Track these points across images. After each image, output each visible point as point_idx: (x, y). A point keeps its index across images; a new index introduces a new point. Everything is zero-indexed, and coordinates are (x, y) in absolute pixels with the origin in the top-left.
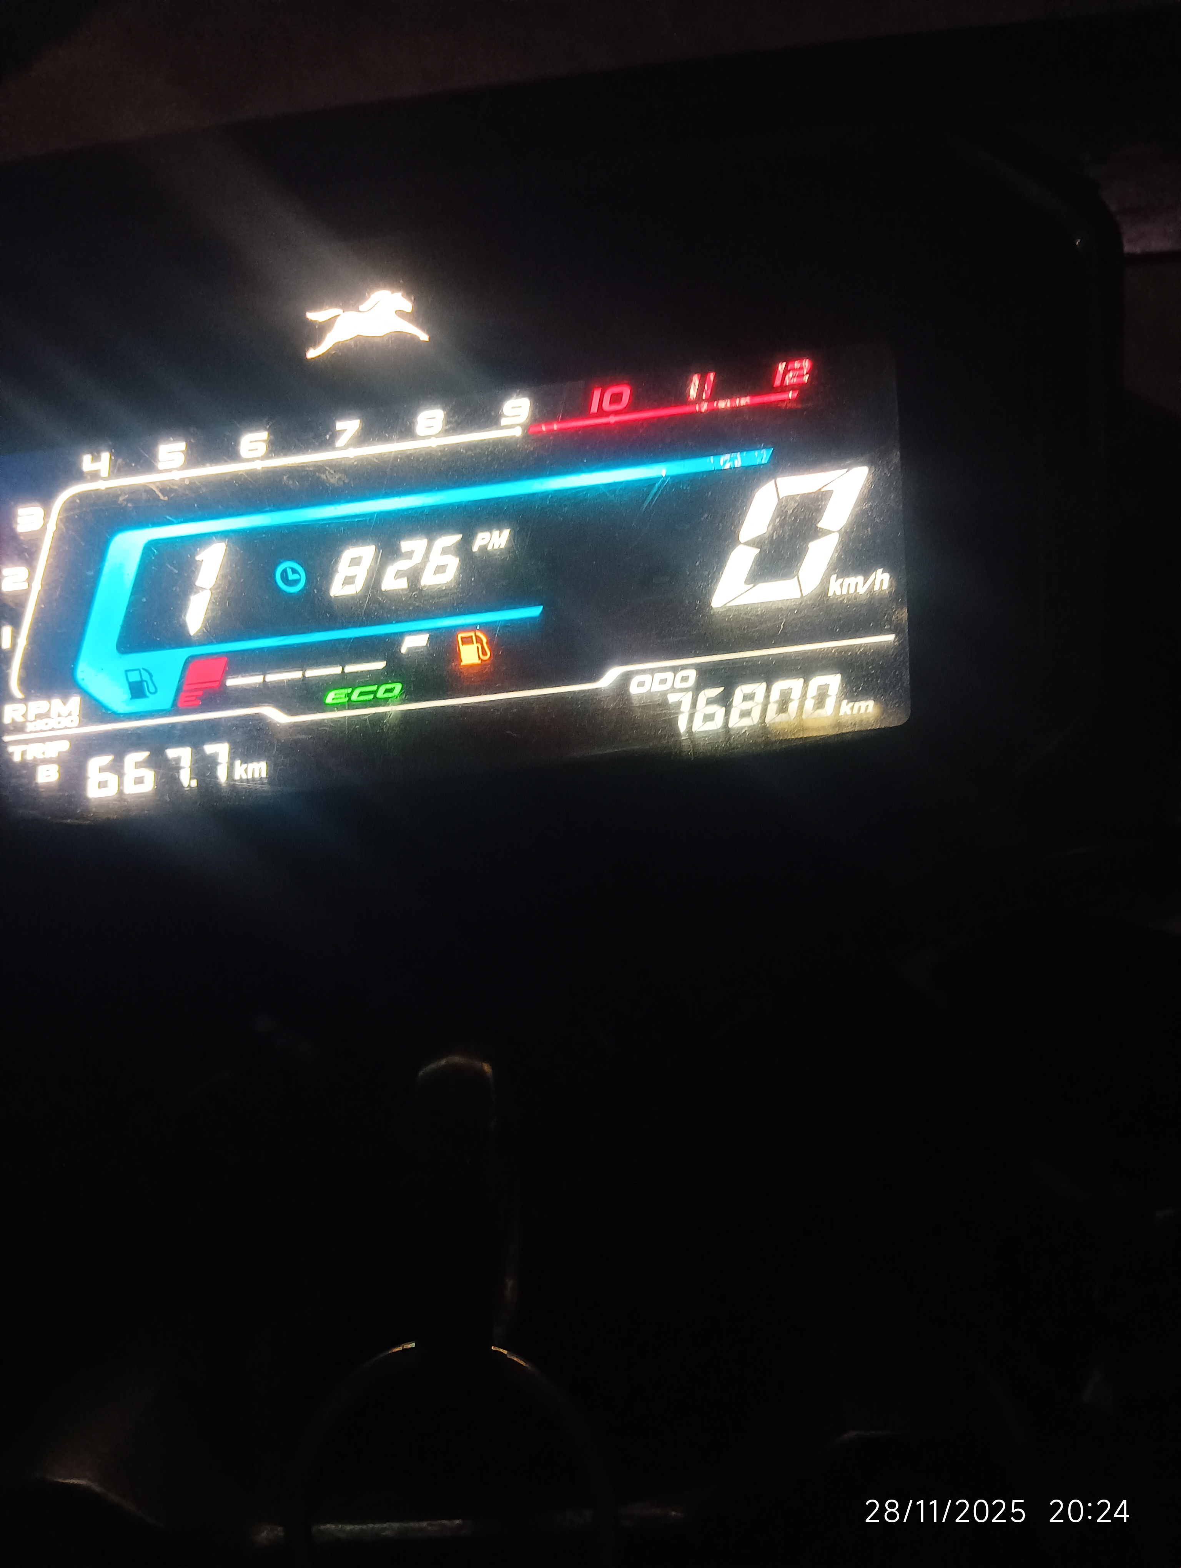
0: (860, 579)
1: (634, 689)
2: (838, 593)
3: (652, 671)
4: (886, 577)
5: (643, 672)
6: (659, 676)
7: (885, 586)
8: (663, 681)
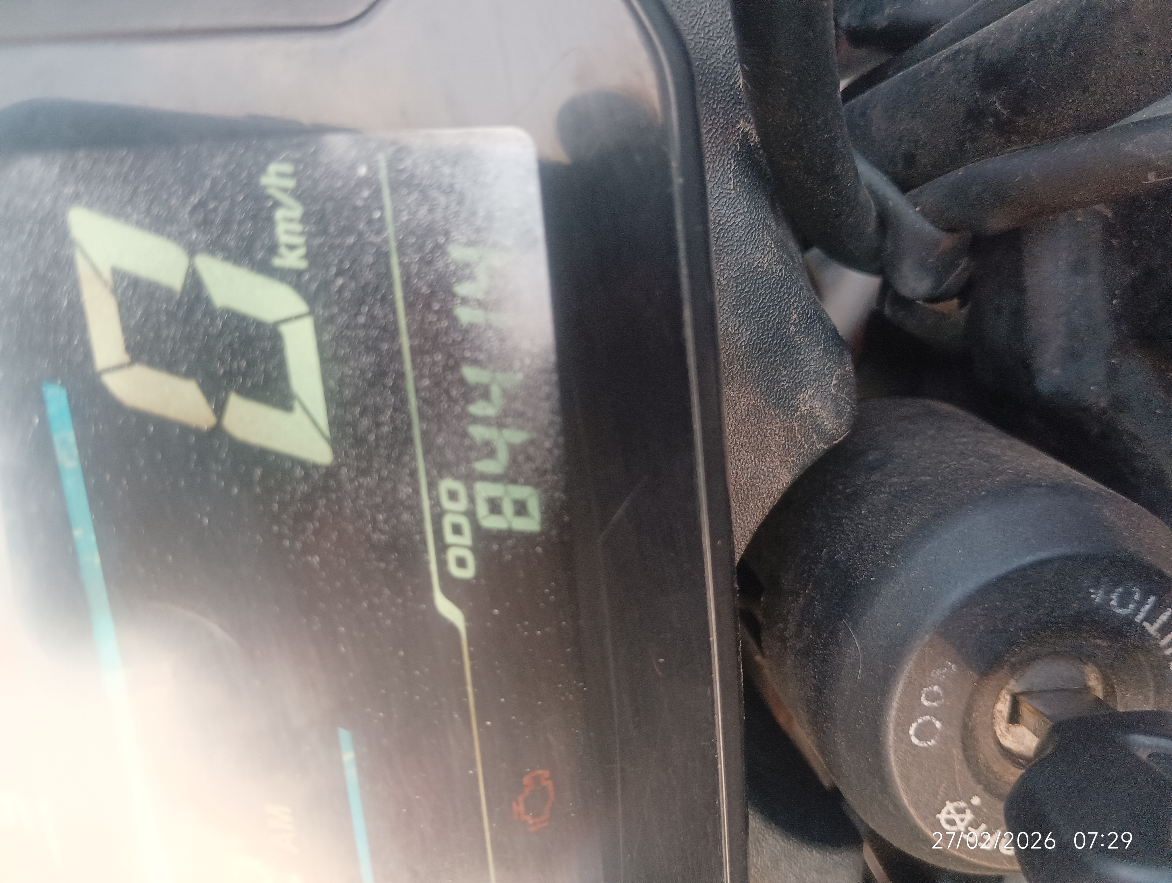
0: (279, 214)
1: (468, 573)
3: (442, 547)
4: (273, 168)
5: (442, 563)
6: (450, 537)
7: (288, 168)
8: (457, 530)
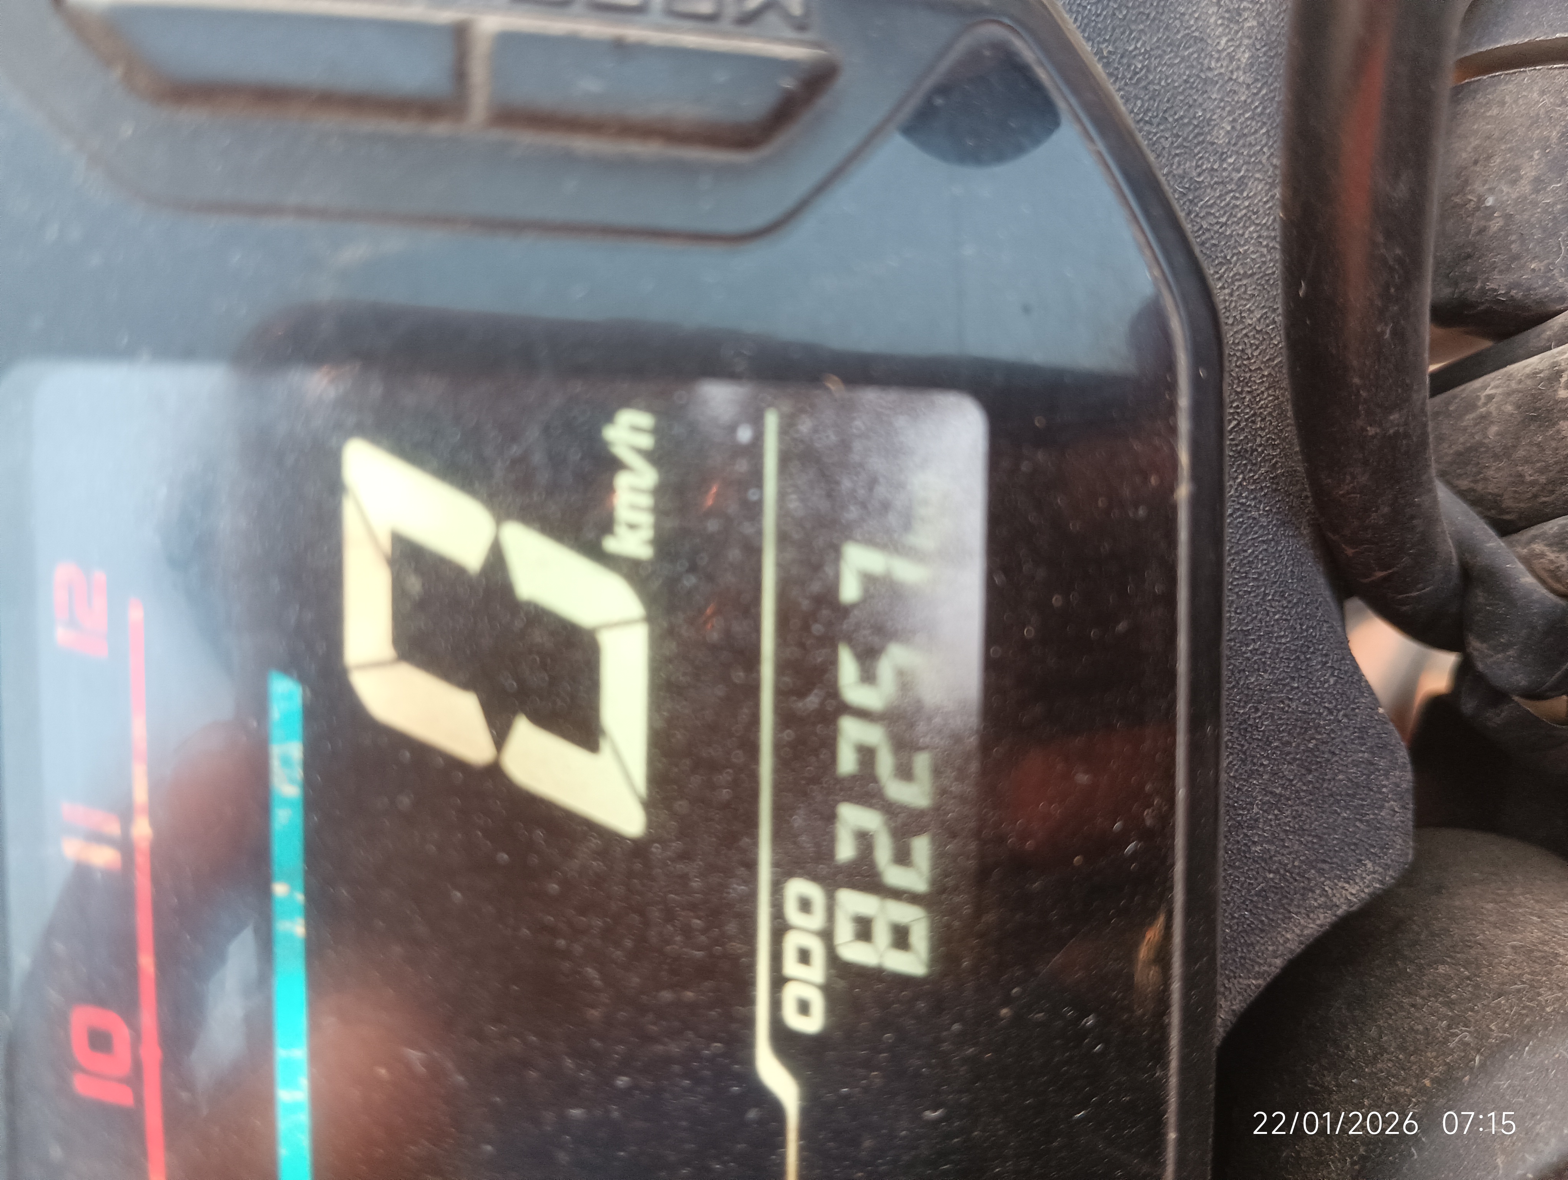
0: (623, 481)
1: (812, 1024)
2: (647, 533)
3: (779, 981)
4: (624, 417)
5: (776, 1005)
6: (791, 966)
7: (645, 420)
8: (804, 957)
